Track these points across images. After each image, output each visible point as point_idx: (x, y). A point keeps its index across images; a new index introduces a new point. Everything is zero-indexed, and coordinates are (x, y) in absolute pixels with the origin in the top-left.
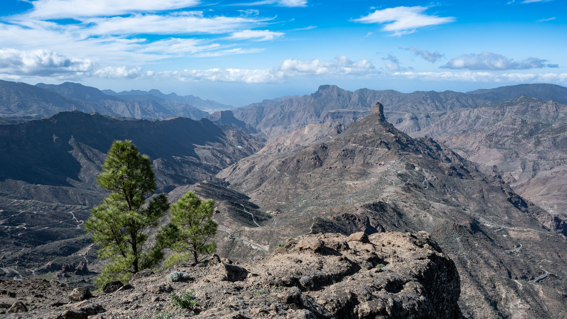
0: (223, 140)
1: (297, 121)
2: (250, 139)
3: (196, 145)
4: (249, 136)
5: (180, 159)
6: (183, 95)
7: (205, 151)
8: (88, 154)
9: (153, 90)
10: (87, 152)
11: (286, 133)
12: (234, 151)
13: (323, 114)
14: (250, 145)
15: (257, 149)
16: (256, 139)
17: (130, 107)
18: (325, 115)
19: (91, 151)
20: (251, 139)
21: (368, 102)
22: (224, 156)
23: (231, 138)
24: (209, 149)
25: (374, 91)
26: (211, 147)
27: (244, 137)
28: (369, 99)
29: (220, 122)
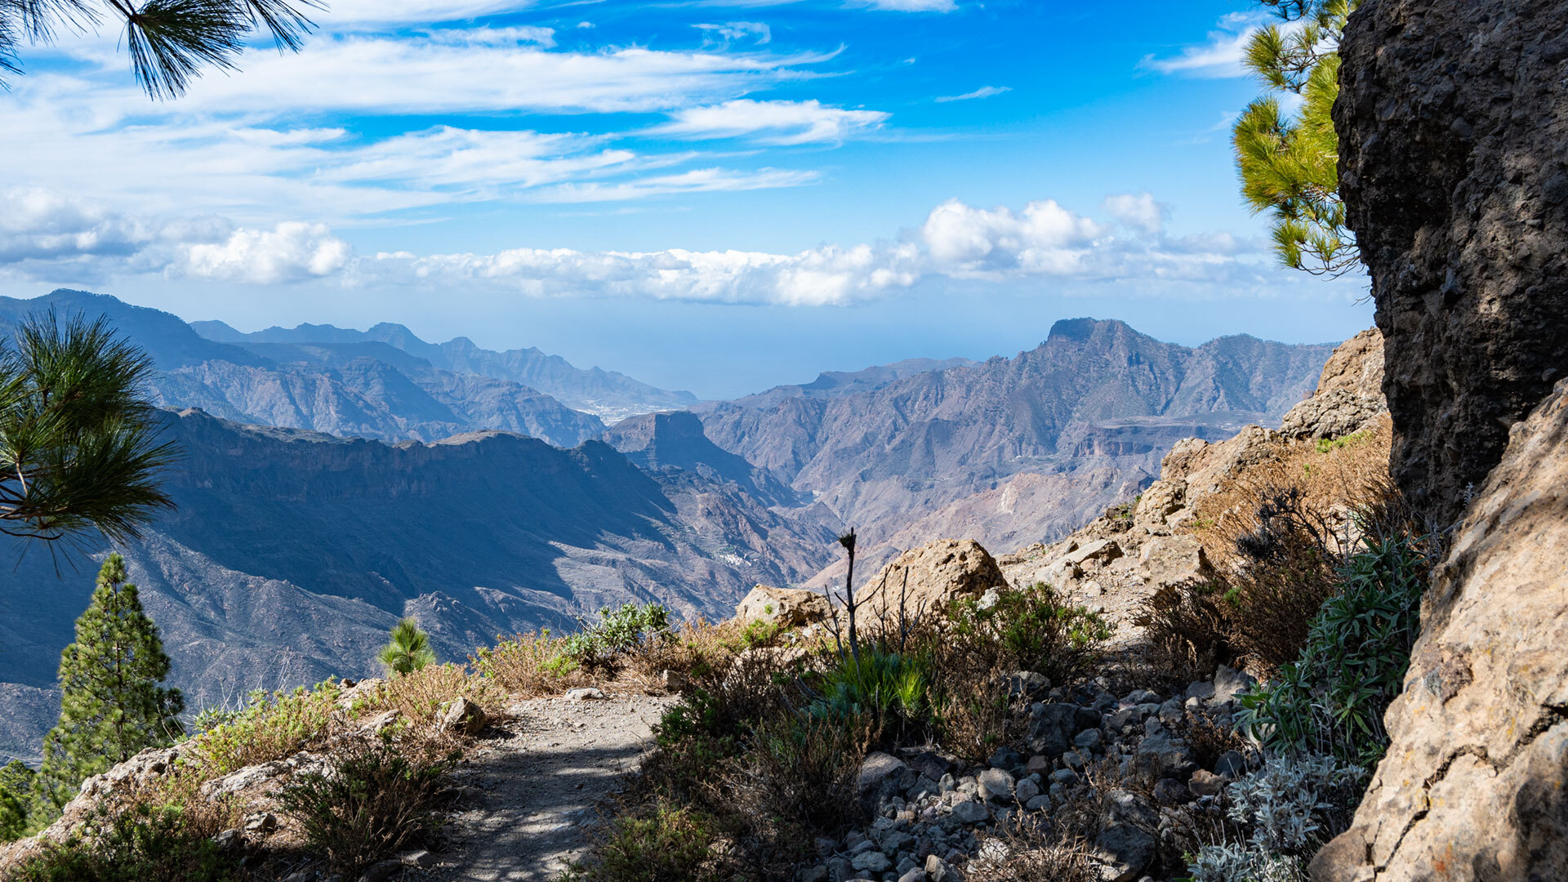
0: (669, 530)
1: (962, 461)
2: (771, 526)
3: (564, 547)
4: (765, 516)
5: (503, 601)
6: (501, 350)
7: (598, 569)
8: (165, 568)
9: (382, 328)
10: (161, 557)
11: (919, 509)
12: (712, 574)
13: (1072, 433)
14: (774, 551)
15: (803, 568)
16: (797, 529)
17: (297, 392)
18: (1076, 441)
19: (176, 554)
20: (777, 530)
21: (1255, 393)
22: (674, 594)
23: (700, 523)
24: (613, 563)
25: (1279, 345)
26: (621, 557)
27: (749, 520)
28: (1258, 378)
29: (652, 456)
